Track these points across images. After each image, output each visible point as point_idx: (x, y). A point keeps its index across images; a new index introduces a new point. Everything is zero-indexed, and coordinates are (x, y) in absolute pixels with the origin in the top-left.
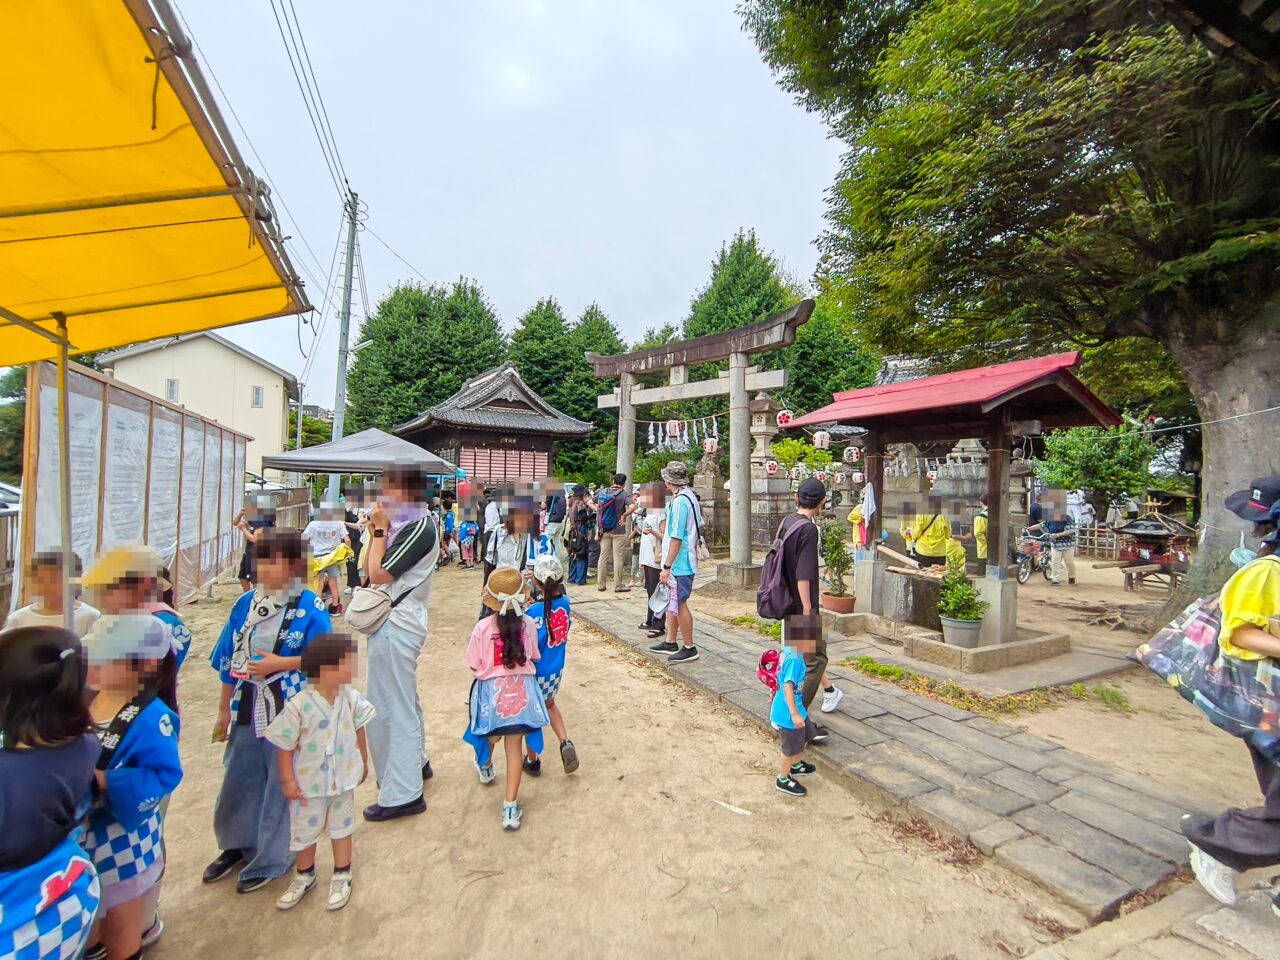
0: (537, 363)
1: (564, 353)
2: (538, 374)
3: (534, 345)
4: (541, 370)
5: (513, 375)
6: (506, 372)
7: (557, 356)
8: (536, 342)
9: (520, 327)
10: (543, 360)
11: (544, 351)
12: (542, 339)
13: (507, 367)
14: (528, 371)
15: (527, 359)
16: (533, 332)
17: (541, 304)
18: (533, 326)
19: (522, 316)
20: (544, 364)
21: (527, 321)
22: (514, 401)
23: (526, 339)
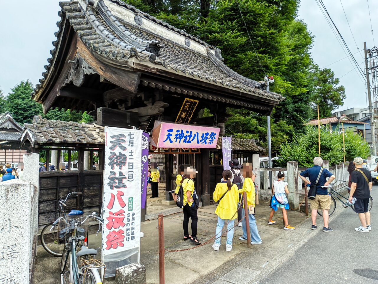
0: (21, 109)
1: (35, 105)
2: (21, 114)
3: (19, 101)
4: (23, 112)
5: (9, 118)
6: (6, 116)
7: (31, 106)
8: (20, 100)
9: (12, 93)
10: (24, 108)
11: (25, 104)
12: (23, 99)
13: (6, 114)
14: (16, 113)
15: (16, 107)
16: (19, 95)
17: (22, 83)
18: (19, 93)
19: (13, 87)
20: (25, 110)
21: (16, 90)
22: (10, 129)
23: (15, 98)
